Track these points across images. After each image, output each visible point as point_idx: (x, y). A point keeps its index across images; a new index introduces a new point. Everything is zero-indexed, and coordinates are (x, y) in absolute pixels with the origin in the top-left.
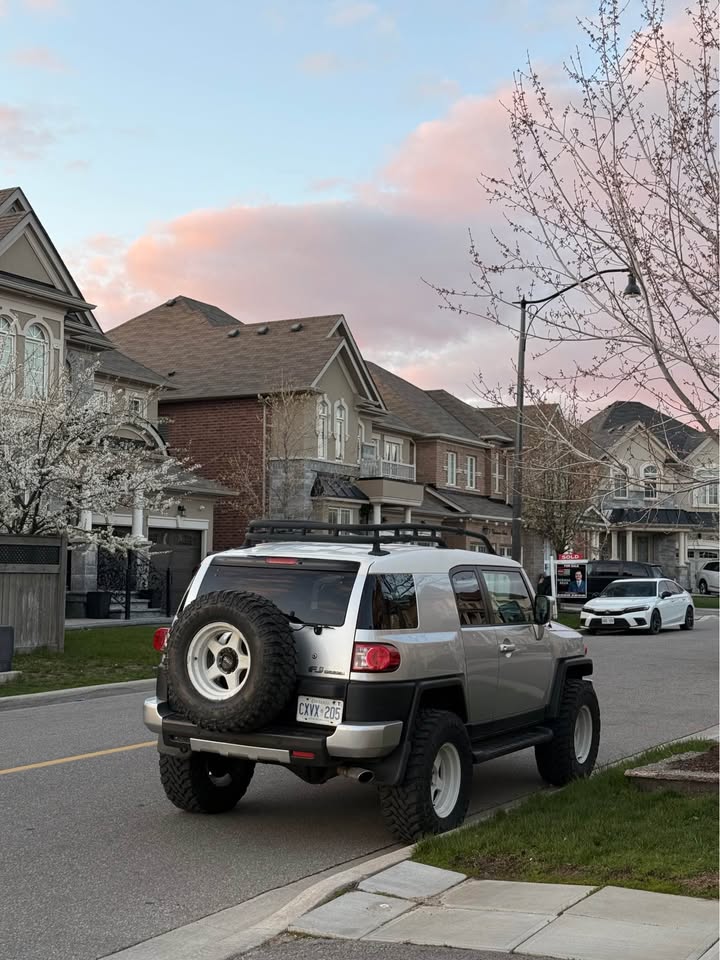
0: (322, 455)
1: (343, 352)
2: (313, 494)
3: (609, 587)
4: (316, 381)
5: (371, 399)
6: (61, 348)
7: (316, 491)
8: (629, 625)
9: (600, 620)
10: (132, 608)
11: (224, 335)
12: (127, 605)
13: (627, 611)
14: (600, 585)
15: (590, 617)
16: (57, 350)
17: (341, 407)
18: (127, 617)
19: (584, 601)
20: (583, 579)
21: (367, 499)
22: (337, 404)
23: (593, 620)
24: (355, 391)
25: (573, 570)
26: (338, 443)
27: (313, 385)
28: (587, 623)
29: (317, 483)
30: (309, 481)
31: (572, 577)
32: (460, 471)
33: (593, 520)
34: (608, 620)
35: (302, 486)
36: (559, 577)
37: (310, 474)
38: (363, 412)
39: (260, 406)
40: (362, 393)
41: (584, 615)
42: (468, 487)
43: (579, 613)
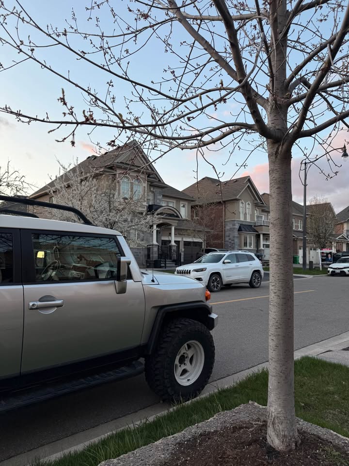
0: (242, 219)
1: (248, 186)
2: (239, 231)
3: (340, 259)
4: (239, 195)
5: (259, 201)
6: (146, 186)
7: (240, 230)
8: (345, 273)
9: (335, 271)
10: (167, 265)
11: (215, 185)
12: (165, 264)
13: (345, 268)
14: (336, 259)
15: (331, 270)
16: (144, 187)
17: (249, 204)
18: (165, 268)
19: (330, 264)
20: (331, 257)
21: (258, 232)
22: (247, 203)
23: (332, 271)
24: (253, 199)
25: (327, 254)
26: (248, 215)
27: (237, 197)
28: (330, 272)
29: (240, 227)
30: (237, 227)
31: (327, 256)
32: (296, 224)
33: (343, 239)
34: (338, 271)
35: (234, 228)
36: (322, 256)
37: (237, 225)
38: (256, 205)
39: (222, 204)
40: (256, 200)
41: (329, 269)
42: (299, 229)
43: (327, 268)
